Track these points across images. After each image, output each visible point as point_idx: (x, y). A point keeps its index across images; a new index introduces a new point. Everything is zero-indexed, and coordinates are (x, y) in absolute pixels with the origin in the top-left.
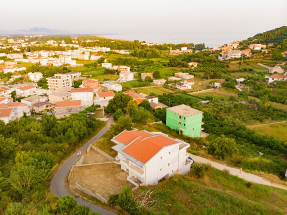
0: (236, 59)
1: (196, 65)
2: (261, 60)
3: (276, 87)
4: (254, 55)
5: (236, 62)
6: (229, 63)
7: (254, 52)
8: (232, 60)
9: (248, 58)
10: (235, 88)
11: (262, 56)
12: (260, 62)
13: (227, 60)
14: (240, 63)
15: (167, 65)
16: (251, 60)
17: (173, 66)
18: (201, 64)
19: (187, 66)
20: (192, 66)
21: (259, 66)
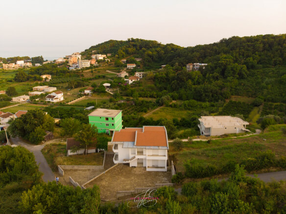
0: (87, 68)
1: (50, 77)
2: (107, 67)
3: (136, 86)
4: (100, 64)
5: (88, 71)
6: (82, 72)
7: (99, 61)
8: (83, 69)
9: (97, 67)
10: (106, 92)
11: (106, 64)
12: (108, 70)
13: (80, 70)
14: (92, 72)
15: (13, 81)
16: (100, 68)
17: (22, 81)
18: (55, 76)
19: (40, 79)
20: (46, 78)
21: (108, 72)
